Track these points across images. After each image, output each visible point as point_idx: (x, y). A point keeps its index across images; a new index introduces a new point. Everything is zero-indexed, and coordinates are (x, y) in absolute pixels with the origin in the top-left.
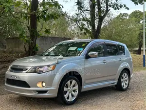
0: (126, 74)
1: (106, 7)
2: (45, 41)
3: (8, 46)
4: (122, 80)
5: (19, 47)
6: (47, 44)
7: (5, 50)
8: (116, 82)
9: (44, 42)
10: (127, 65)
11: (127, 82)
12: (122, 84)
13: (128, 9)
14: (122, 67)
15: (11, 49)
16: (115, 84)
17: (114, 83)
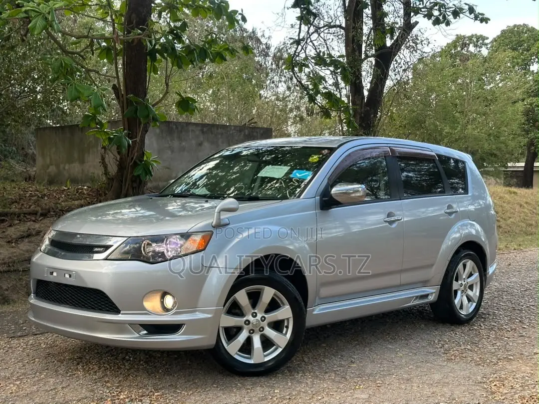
0: (470, 264)
1: (402, 12)
2: (180, 138)
3: (43, 155)
4: (455, 285)
5: (82, 162)
6: (183, 149)
7: (32, 171)
8: (432, 292)
9: (176, 144)
10: (474, 230)
11: (475, 293)
12: (457, 301)
13: (485, 20)
14: (456, 235)
15: (52, 169)
16: (431, 298)
17: (426, 296)
